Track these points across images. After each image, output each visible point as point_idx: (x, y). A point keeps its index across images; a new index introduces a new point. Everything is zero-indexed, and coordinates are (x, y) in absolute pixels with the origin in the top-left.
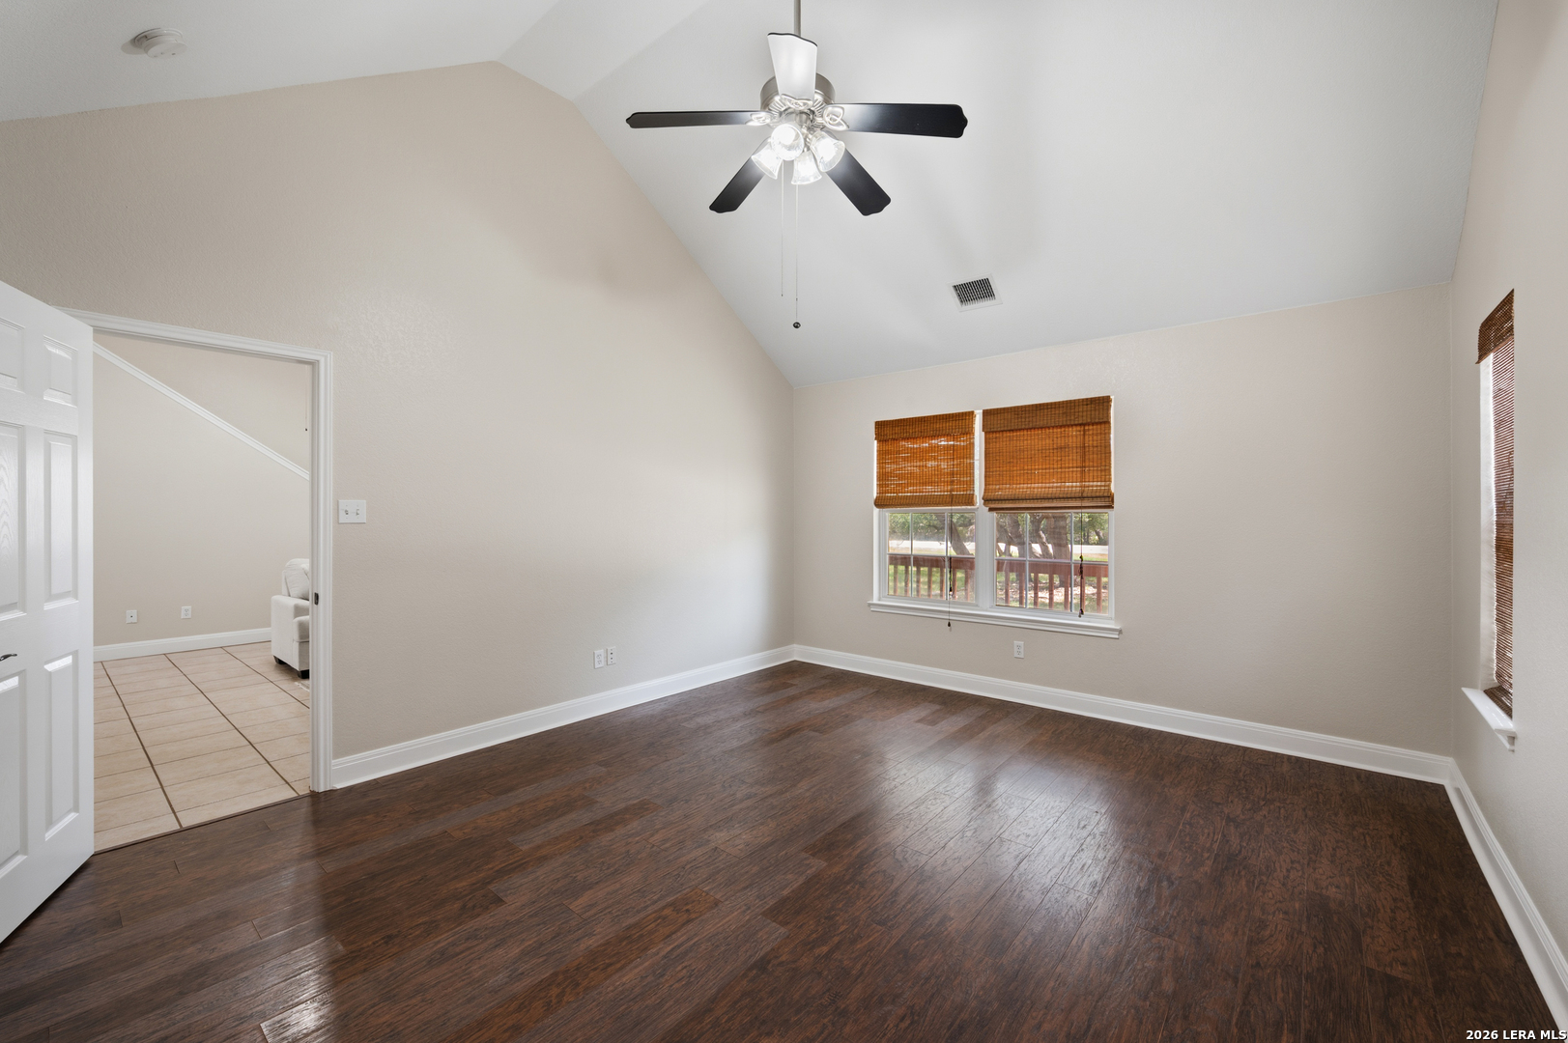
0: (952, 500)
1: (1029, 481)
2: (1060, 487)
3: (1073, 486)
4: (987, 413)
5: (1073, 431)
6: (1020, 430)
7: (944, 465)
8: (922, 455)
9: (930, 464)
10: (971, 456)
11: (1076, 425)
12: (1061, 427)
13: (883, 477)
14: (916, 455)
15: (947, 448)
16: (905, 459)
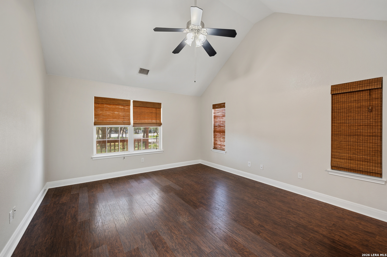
0: (124, 124)
1: (145, 119)
2: (151, 121)
3: (154, 121)
4: (134, 102)
5: (154, 109)
6: (142, 107)
7: (121, 113)
8: (114, 110)
9: (116, 113)
10: (129, 112)
11: (155, 108)
12: (151, 108)
13: (96, 115)
14: (110, 109)
15: (122, 109)
16: (106, 110)
